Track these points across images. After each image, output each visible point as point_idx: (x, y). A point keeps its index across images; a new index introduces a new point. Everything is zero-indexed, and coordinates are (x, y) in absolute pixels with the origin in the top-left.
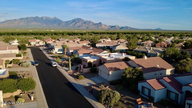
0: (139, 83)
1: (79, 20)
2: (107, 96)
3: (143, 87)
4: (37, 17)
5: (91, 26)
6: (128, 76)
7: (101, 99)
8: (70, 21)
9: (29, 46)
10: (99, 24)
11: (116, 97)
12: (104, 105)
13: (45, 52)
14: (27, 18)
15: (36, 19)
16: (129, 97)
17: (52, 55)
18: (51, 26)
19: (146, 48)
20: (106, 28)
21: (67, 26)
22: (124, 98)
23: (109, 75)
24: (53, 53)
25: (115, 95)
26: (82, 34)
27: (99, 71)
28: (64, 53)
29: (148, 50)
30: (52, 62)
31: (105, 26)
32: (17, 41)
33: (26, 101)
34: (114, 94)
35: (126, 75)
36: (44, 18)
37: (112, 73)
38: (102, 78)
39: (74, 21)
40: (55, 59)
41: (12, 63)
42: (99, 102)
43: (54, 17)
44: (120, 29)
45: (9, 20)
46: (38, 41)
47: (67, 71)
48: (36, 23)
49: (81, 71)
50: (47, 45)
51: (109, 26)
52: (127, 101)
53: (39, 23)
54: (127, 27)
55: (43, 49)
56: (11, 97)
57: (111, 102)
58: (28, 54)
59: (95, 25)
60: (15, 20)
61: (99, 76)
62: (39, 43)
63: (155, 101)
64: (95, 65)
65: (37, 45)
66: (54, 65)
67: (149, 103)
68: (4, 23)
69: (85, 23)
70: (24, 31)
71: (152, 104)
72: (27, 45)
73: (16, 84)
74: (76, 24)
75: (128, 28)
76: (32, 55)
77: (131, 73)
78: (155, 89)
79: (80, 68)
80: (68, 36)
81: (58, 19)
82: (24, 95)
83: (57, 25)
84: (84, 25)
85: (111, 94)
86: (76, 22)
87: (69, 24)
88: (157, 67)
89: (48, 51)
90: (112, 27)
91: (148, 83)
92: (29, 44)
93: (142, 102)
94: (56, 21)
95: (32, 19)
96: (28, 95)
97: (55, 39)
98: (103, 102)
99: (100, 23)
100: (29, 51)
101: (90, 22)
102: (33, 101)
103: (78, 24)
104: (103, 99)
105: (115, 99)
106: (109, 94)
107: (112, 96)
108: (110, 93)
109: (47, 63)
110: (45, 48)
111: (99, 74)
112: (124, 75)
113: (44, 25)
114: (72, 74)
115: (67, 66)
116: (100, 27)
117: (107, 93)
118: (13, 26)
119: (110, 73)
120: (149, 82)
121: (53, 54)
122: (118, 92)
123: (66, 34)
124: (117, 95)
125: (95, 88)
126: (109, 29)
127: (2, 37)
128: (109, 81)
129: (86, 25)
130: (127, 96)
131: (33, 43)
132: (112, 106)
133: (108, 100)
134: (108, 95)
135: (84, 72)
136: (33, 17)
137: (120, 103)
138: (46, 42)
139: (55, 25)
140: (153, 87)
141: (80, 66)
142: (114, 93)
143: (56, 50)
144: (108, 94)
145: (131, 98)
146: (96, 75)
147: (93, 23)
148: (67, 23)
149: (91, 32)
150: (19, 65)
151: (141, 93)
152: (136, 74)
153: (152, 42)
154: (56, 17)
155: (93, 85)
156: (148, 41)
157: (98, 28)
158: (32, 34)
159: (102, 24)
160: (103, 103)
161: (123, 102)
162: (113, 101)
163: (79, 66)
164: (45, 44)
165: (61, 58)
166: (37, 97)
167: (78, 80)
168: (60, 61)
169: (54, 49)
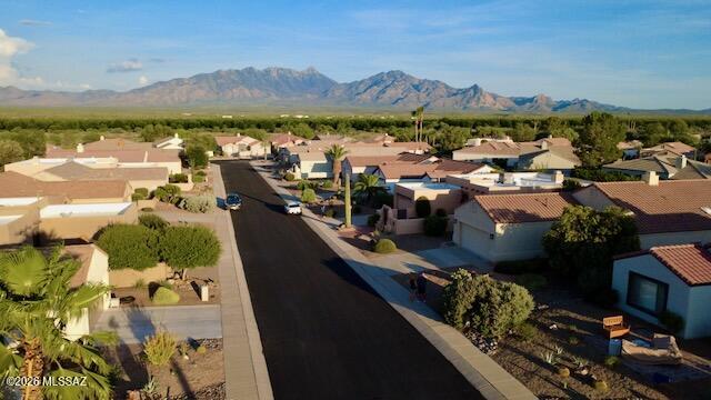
0: (616, 263)
1: (396, 76)
2: (477, 297)
3: (634, 278)
4: (250, 70)
5: (441, 102)
6: (570, 236)
7: (452, 307)
8: (362, 82)
9: (218, 158)
10: (472, 91)
11: (513, 302)
12: (465, 331)
13: (265, 175)
14: (217, 75)
15: (247, 77)
16: (573, 315)
17: (288, 184)
18: (294, 99)
19: (657, 161)
20: (499, 106)
21: (350, 99)
22: (551, 315)
23: (492, 236)
24: (293, 176)
25: (513, 295)
26: (403, 125)
27: (456, 227)
28: (332, 178)
29: (668, 168)
30: (287, 201)
31: (495, 97)
32: (180, 141)
33: (183, 301)
34: (509, 293)
35: (563, 235)
36: (275, 74)
37: (507, 231)
38: (463, 252)
39: (376, 81)
40: (298, 194)
41: (156, 200)
42: (446, 323)
43: (308, 70)
44: (555, 109)
45: (161, 83)
46: (248, 140)
47: (334, 227)
48: (247, 92)
49: (389, 227)
50: (276, 154)
51: (511, 98)
52: (560, 325)
53: (256, 92)
54: (582, 103)
55: (264, 167)
56: (139, 285)
57: (492, 321)
58: (210, 180)
59: (455, 95)
60: (179, 82)
61: (453, 244)
62: (249, 148)
63: (688, 333)
64: (441, 212)
65: (244, 155)
66: (292, 210)
67: (660, 336)
68: (146, 94)
69: (417, 88)
70: (206, 117)
71: (673, 339)
72: (210, 154)
73: (155, 241)
74: (383, 92)
75: (588, 106)
76: (222, 182)
77: (583, 229)
78: (690, 279)
79: (386, 218)
80: (352, 131)
81: (321, 75)
82: (179, 282)
83: (316, 96)
84: (413, 94)
85: (495, 291)
86: (383, 86)
87: (358, 94)
88: (704, 215)
89: (277, 173)
90: (521, 102)
91: (655, 255)
92: (219, 151)
93: (626, 331)
94: (315, 83)
95: (232, 77)
96: (194, 284)
97: (304, 137)
98: (461, 320)
99: (475, 87)
100: (214, 171)
101: (435, 84)
102: (205, 303)
103: (391, 92)
104: (461, 310)
105: (509, 309)
106: (487, 292)
107: (499, 298)
108: (489, 286)
109: (267, 205)
110: (268, 163)
111: (455, 238)
112: (554, 234)
113: (274, 97)
114: (352, 237)
115: (338, 212)
116: (473, 104)
117: (480, 289)
118: (173, 99)
119: (499, 229)
120: (660, 254)
121: (292, 178)
122: (523, 288)
123: (347, 126)
124: (517, 297)
125: (434, 279)
126: (510, 109)
127: (137, 135)
128: (493, 260)
129: (423, 95)
130: (564, 312)
131: (229, 150)
132: (496, 337)
133: (480, 314)
134: (483, 296)
135: (398, 233)
136: (237, 71)
137: (534, 330)
138: (272, 147)
139: (309, 96)
140: (680, 271)
141: (386, 211)
142: (507, 289)
143: (306, 168)
144: (482, 291)
145: (579, 317)
146: (443, 244)
147: (447, 87)
148: (352, 88)
149: (440, 121)
150: (177, 205)
151: (623, 305)
152: (609, 229)
153: (688, 149)
154: (313, 70)
155: (429, 272)
156: (672, 144)
157: (465, 108)
158: (231, 124)
159: (481, 90)
160: (461, 325)
161: (544, 328)
162: (502, 318)
163: (380, 211)
164: (269, 151)
165: (318, 191)
166: (223, 292)
167: (374, 254)
168: (316, 199)
169: (298, 163)
